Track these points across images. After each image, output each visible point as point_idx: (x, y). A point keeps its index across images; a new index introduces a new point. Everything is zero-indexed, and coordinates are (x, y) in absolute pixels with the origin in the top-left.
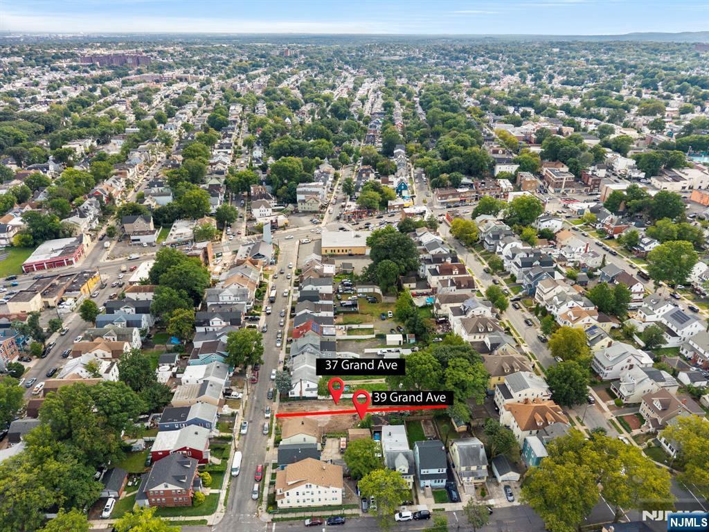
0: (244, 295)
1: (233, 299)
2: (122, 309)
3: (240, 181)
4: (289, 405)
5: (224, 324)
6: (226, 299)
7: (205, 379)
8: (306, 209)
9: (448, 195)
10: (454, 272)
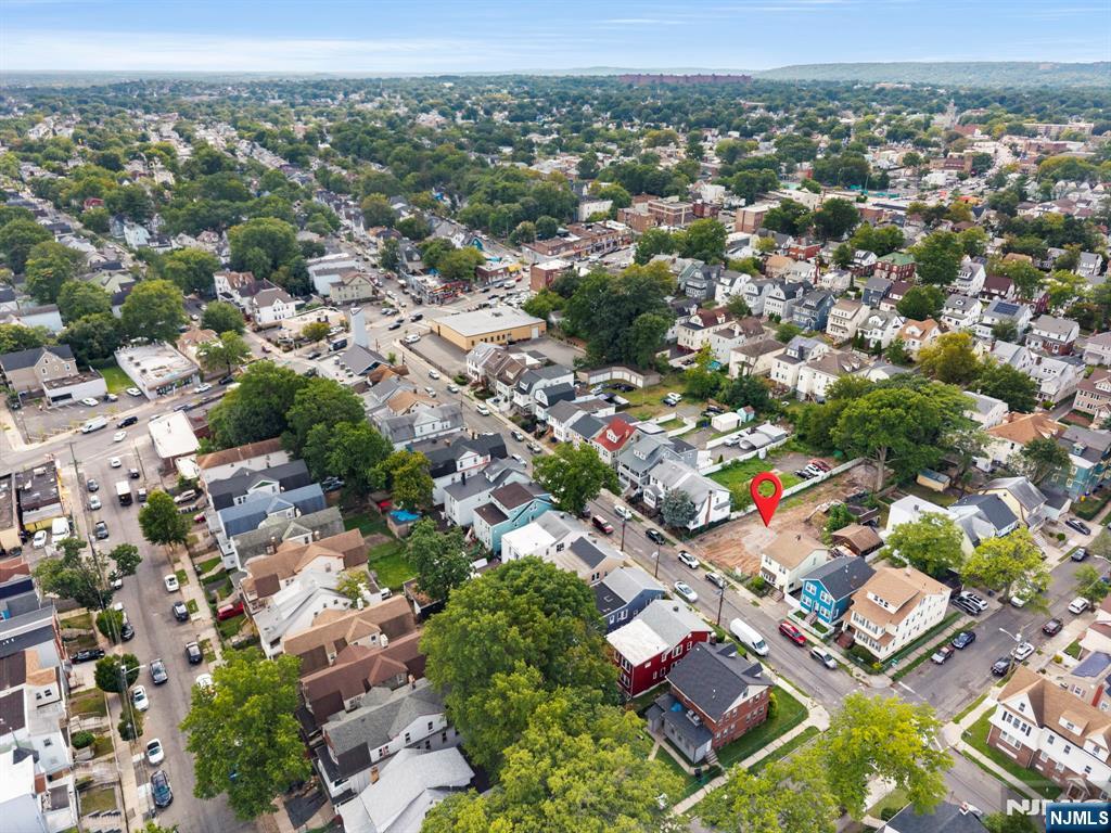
0: (455, 416)
1: (439, 426)
2: (251, 491)
3: (189, 269)
4: (701, 540)
5: (480, 460)
6: (428, 429)
7: (559, 543)
8: (349, 298)
9: (560, 246)
10: (719, 320)
